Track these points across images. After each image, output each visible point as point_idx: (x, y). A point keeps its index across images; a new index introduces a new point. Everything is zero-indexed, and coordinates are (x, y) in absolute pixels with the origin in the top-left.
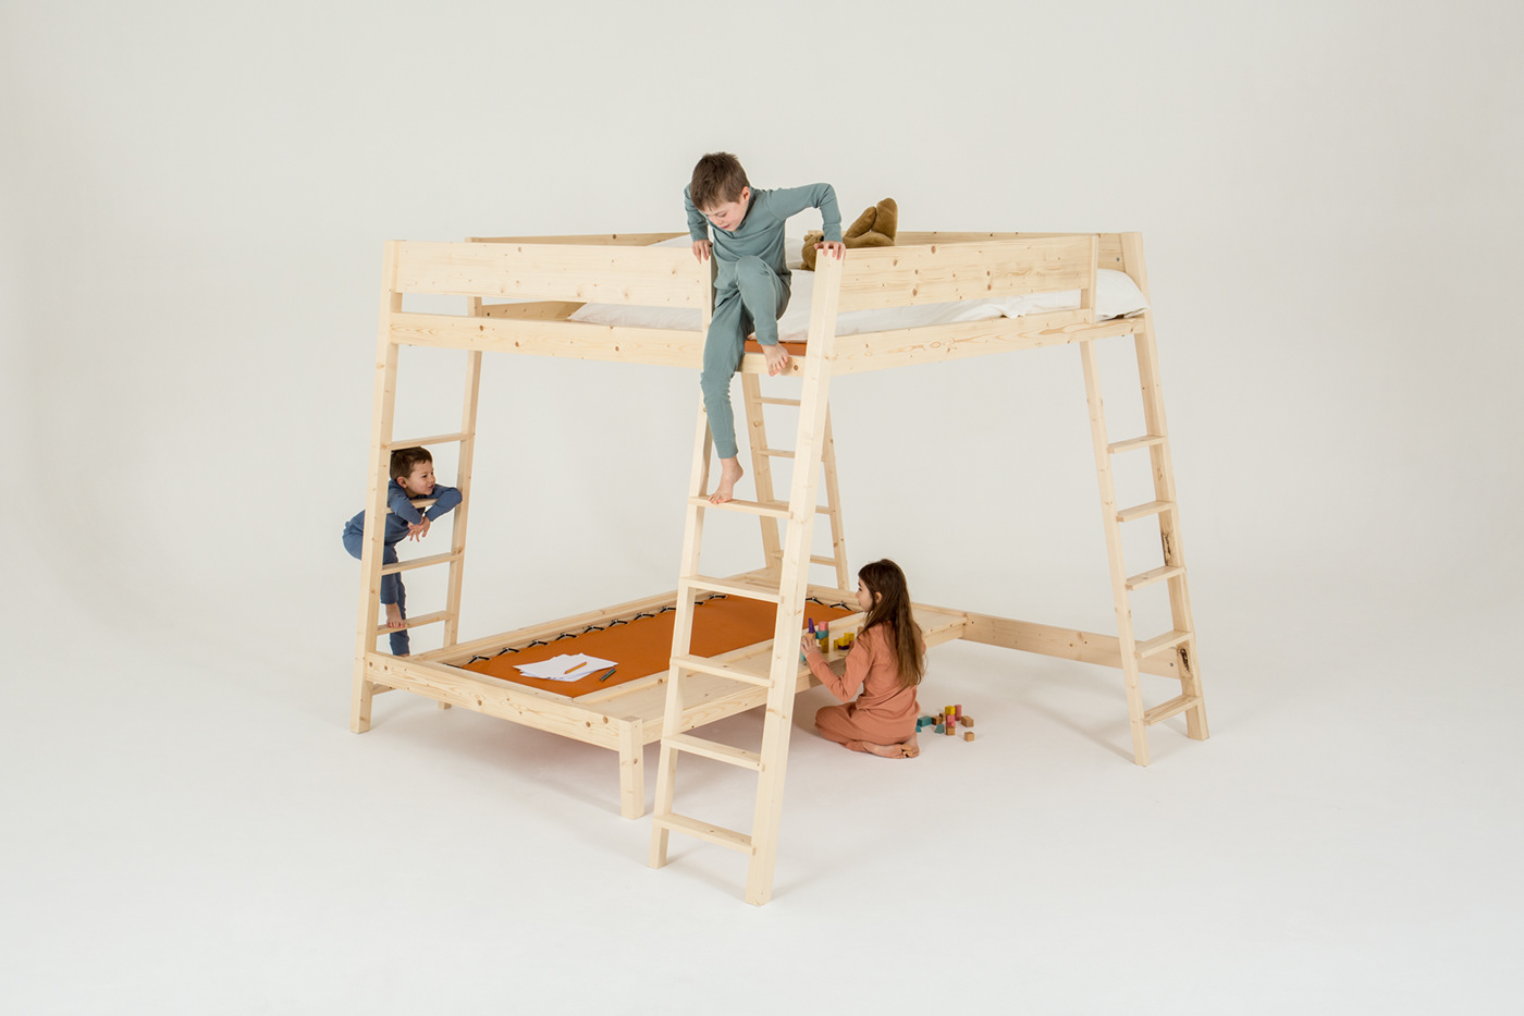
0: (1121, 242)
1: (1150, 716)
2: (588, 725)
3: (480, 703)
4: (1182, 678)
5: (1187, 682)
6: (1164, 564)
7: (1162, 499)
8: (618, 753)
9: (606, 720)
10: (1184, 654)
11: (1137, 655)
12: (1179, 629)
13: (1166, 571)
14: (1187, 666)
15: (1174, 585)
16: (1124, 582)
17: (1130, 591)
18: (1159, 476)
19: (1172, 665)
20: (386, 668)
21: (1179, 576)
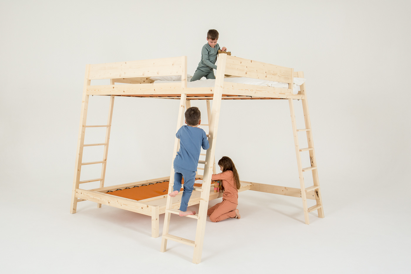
0: (298, 74)
1: (309, 210)
2: (142, 208)
3: (109, 203)
4: (317, 200)
5: (318, 201)
6: (311, 166)
7: (310, 147)
8: (151, 217)
9: (148, 206)
10: (317, 192)
11: (306, 191)
12: (315, 185)
13: (311, 168)
14: (318, 196)
15: (314, 172)
16: (302, 170)
17: (303, 172)
18: (309, 140)
19: (313, 196)
20: (81, 193)
21: (315, 169)
